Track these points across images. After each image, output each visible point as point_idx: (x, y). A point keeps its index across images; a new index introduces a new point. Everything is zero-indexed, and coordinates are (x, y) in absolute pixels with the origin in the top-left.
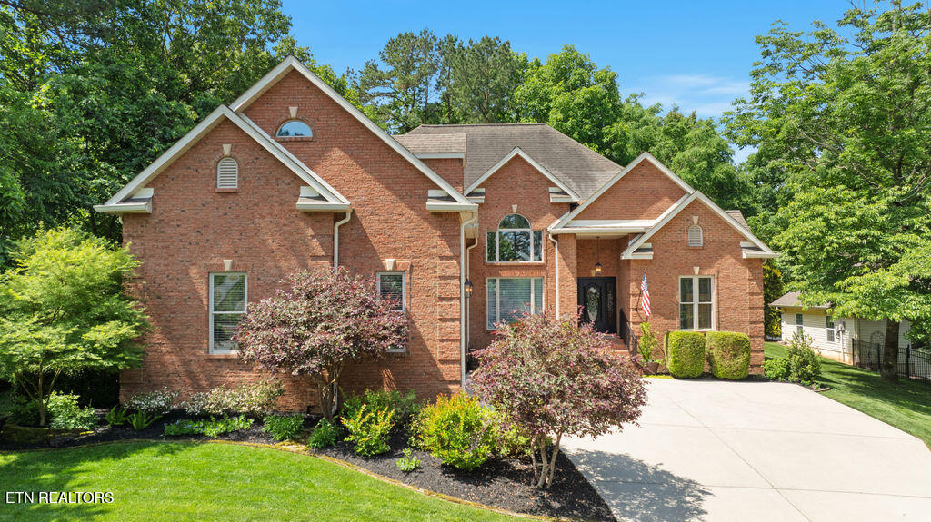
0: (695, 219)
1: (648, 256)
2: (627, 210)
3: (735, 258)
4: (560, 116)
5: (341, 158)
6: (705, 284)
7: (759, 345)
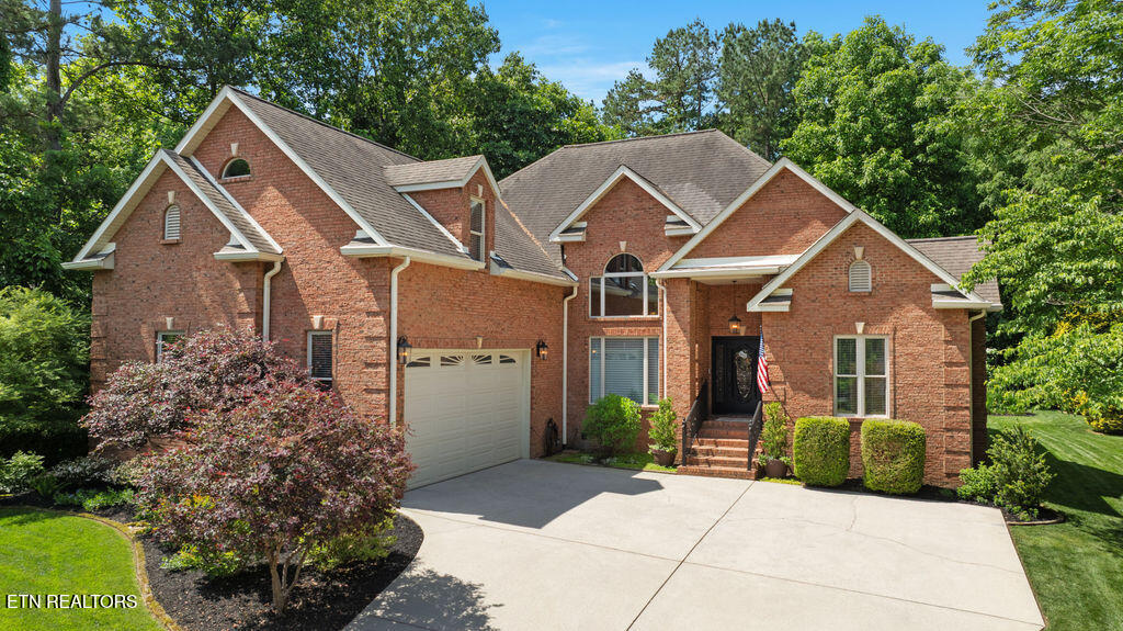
0: (859, 251)
1: (784, 307)
2: (760, 242)
3: (923, 309)
4: (848, 114)
5: (275, 198)
6: (875, 347)
7: (961, 443)
